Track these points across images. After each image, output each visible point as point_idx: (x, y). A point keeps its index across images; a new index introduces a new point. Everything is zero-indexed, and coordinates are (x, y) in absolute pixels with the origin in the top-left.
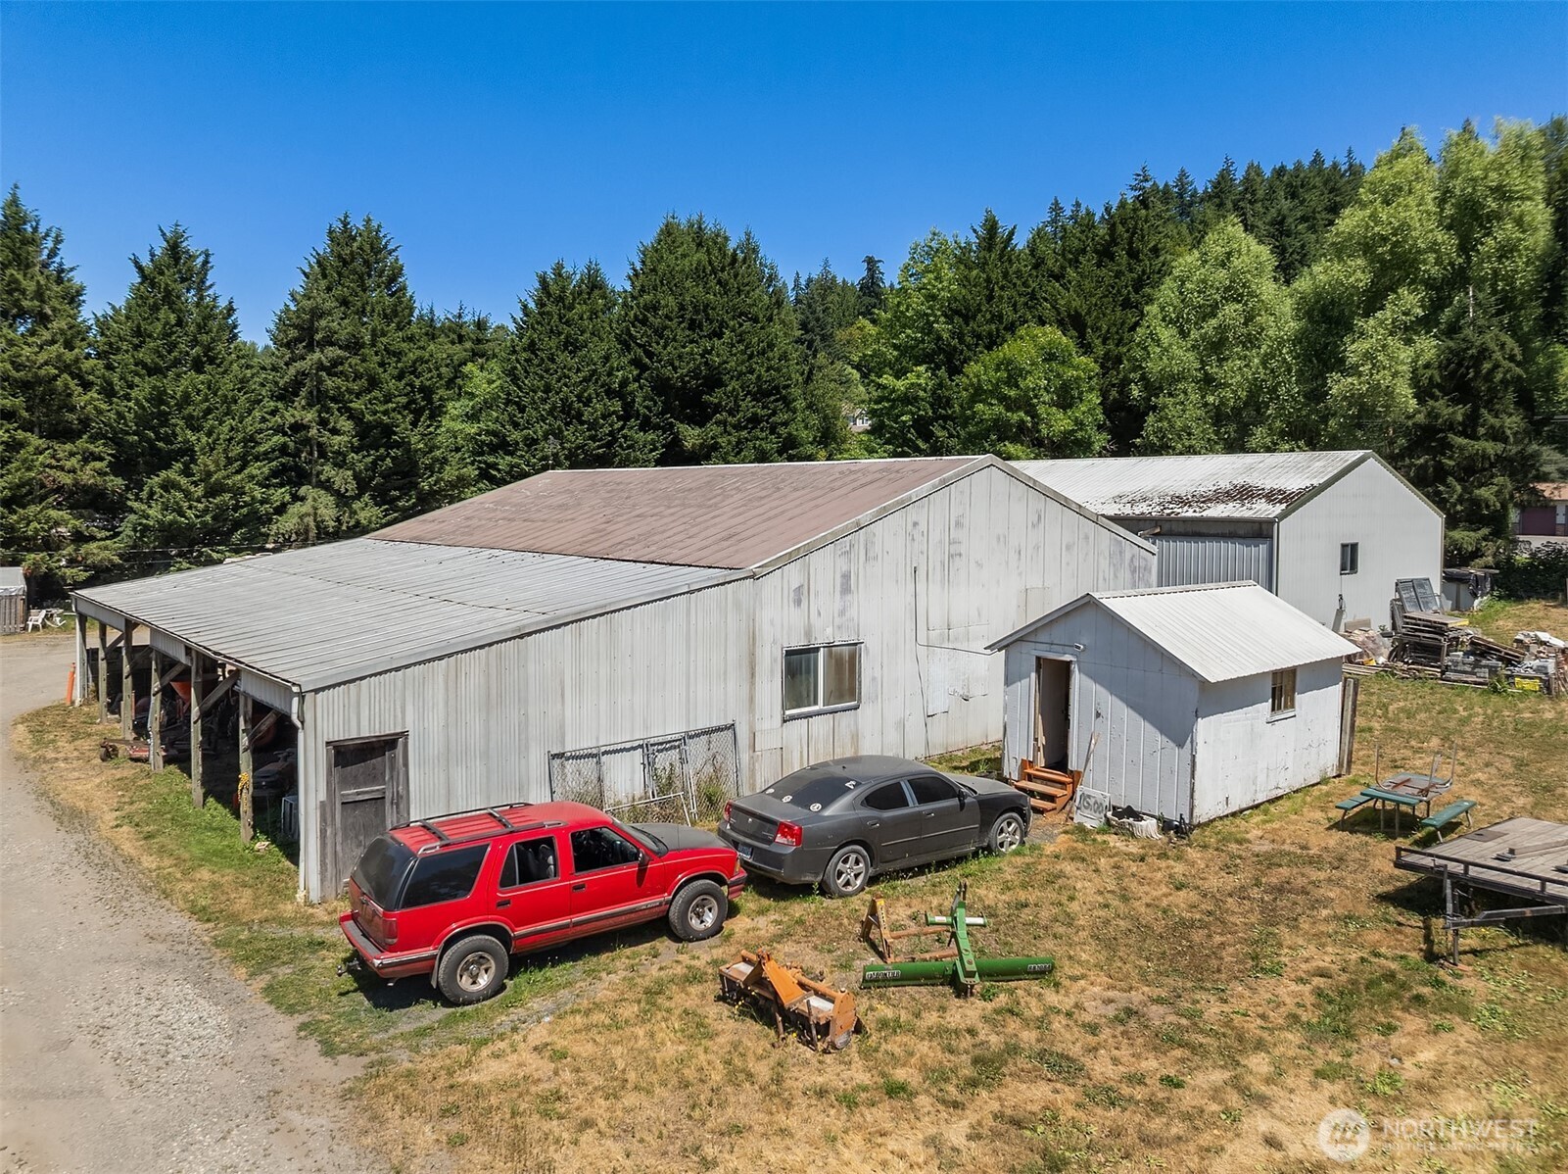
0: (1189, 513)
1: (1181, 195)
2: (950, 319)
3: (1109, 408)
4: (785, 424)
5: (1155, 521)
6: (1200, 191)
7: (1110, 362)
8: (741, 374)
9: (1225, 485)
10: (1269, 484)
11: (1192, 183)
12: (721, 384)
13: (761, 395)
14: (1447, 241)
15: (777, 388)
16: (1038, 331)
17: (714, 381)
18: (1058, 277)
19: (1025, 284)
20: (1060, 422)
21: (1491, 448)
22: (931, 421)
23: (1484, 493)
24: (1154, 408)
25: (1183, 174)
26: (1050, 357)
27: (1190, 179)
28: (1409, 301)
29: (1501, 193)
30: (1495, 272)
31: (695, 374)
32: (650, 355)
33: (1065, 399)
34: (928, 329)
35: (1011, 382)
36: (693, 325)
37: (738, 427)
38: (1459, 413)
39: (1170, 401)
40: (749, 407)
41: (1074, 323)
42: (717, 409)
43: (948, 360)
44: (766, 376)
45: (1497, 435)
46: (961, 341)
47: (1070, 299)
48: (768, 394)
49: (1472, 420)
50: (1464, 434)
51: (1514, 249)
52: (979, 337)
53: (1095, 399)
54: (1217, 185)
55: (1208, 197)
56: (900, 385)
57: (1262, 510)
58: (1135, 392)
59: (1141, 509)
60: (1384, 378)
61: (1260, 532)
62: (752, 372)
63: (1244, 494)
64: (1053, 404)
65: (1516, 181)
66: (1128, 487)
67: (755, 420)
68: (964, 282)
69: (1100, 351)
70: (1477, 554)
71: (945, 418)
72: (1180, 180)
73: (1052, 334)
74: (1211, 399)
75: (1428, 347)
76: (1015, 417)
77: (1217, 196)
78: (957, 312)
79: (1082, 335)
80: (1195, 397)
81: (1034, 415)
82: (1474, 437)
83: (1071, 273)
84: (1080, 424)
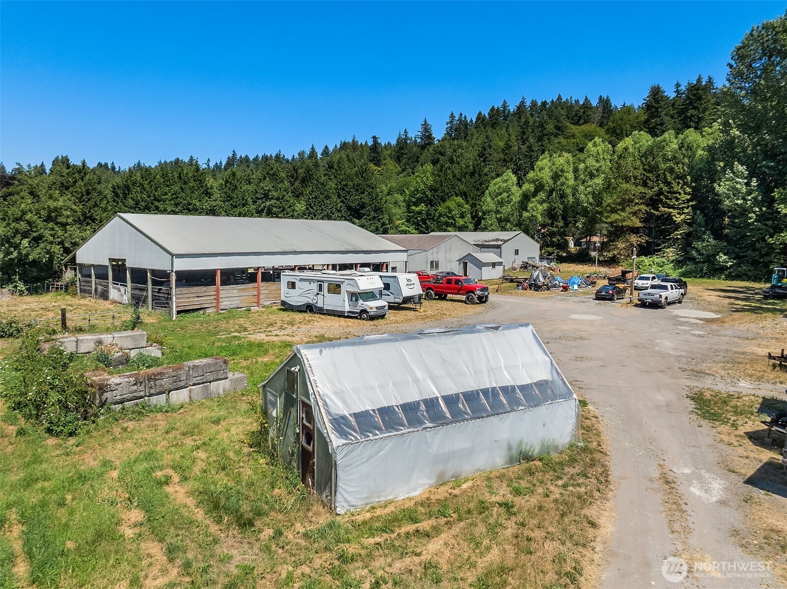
0: (487, 243)
1: (504, 111)
2: (431, 191)
3: (473, 218)
4: (382, 219)
5: (481, 245)
6: (512, 111)
7: (473, 206)
8: (371, 205)
9: (494, 238)
10: (502, 238)
11: (509, 106)
12: (365, 208)
13: (376, 211)
14: (551, 182)
15: (380, 208)
16: (455, 198)
17: (363, 206)
18: (459, 180)
19: (451, 182)
20: (461, 222)
21: (555, 229)
22: (426, 219)
23: (554, 240)
24: (484, 219)
25: (505, 102)
26: (459, 206)
27: (508, 104)
28: (542, 195)
29: (562, 171)
30: (560, 189)
31: (359, 205)
32: (346, 199)
33: (462, 216)
34: (424, 193)
35: (450, 212)
36: (357, 190)
37: (370, 220)
38: (550, 222)
39: (488, 217)
40: (373, 214)
41: (464, 195)
42: (364, 214)
43: (430, 203)
44: (378, 205)
45: (557, 226)
46: (434, 198)
47: (462, 187)
48: (377, 210)
49: (552, 224)
50: (551, 226)
51: (564, 184)
52: (438, 196)
53: (469, 216)
54: (518, 108)
55: (515, 114)
56: (417, 209)
57: (500, 243)
58: (480, 214)
59: (478, 243)
60: (535, 214)
61: (499, 247)
62: (373, 204)
63: (497, 240)
64: (460, 217)
65: (565, 168)
66: (476, 239)
67: (374, 218)
68: (434, 181)
69: (471, 202)
70: (553, 253)
71: (430, 219)
72: (504, 105)
73: (459, 199)
74: (498, 216)
75: (545, 205)
76: (450, 221)
77: (518, 114)
78: (433, 190)
79: (466, 198)
80: (494, 216)
81: (454, 220)
82: (553, 227)
83: (463, 180)
84: (465, 222)
